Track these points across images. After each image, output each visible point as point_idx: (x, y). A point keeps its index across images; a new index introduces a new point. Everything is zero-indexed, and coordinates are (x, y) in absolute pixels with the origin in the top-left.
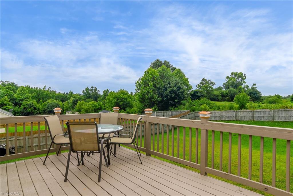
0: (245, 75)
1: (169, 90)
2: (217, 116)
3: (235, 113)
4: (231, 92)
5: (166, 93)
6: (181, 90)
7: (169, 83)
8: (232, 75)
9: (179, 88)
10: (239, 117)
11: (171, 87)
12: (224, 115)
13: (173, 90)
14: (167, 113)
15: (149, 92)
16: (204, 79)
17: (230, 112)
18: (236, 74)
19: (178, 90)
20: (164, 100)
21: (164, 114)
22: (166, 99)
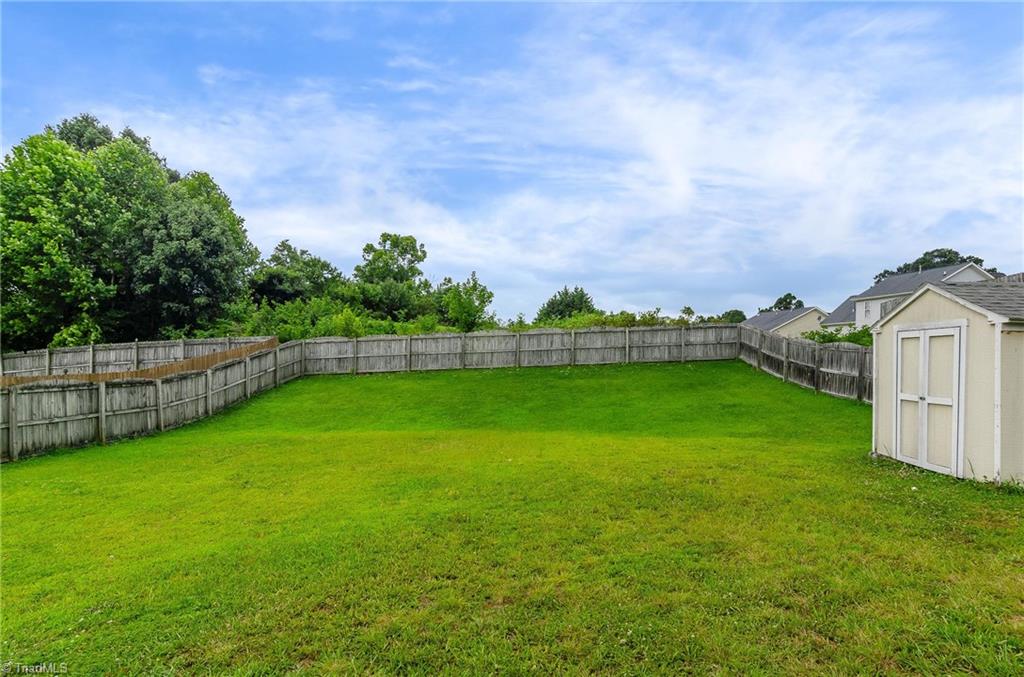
0: (422, 245)
1: (160, 251)
2: (396, 353)
3: (459, 342)
4: (389, 292)
5: (145, 263)
6: (224, 258)
7: (164, 222)
8: (385, 241)
9: (215, 248)
10: (475, 357)
11: (172, 239)
12: (420, 351)
13: (182, 252)
14: (160, 350)
15: (39, 250)
16: (285, 246)
17: (443, 338)
18: (396, 242)
19: (208, 255)
20: (138, 292)
21: (141, 357)
22: (146, 288)
